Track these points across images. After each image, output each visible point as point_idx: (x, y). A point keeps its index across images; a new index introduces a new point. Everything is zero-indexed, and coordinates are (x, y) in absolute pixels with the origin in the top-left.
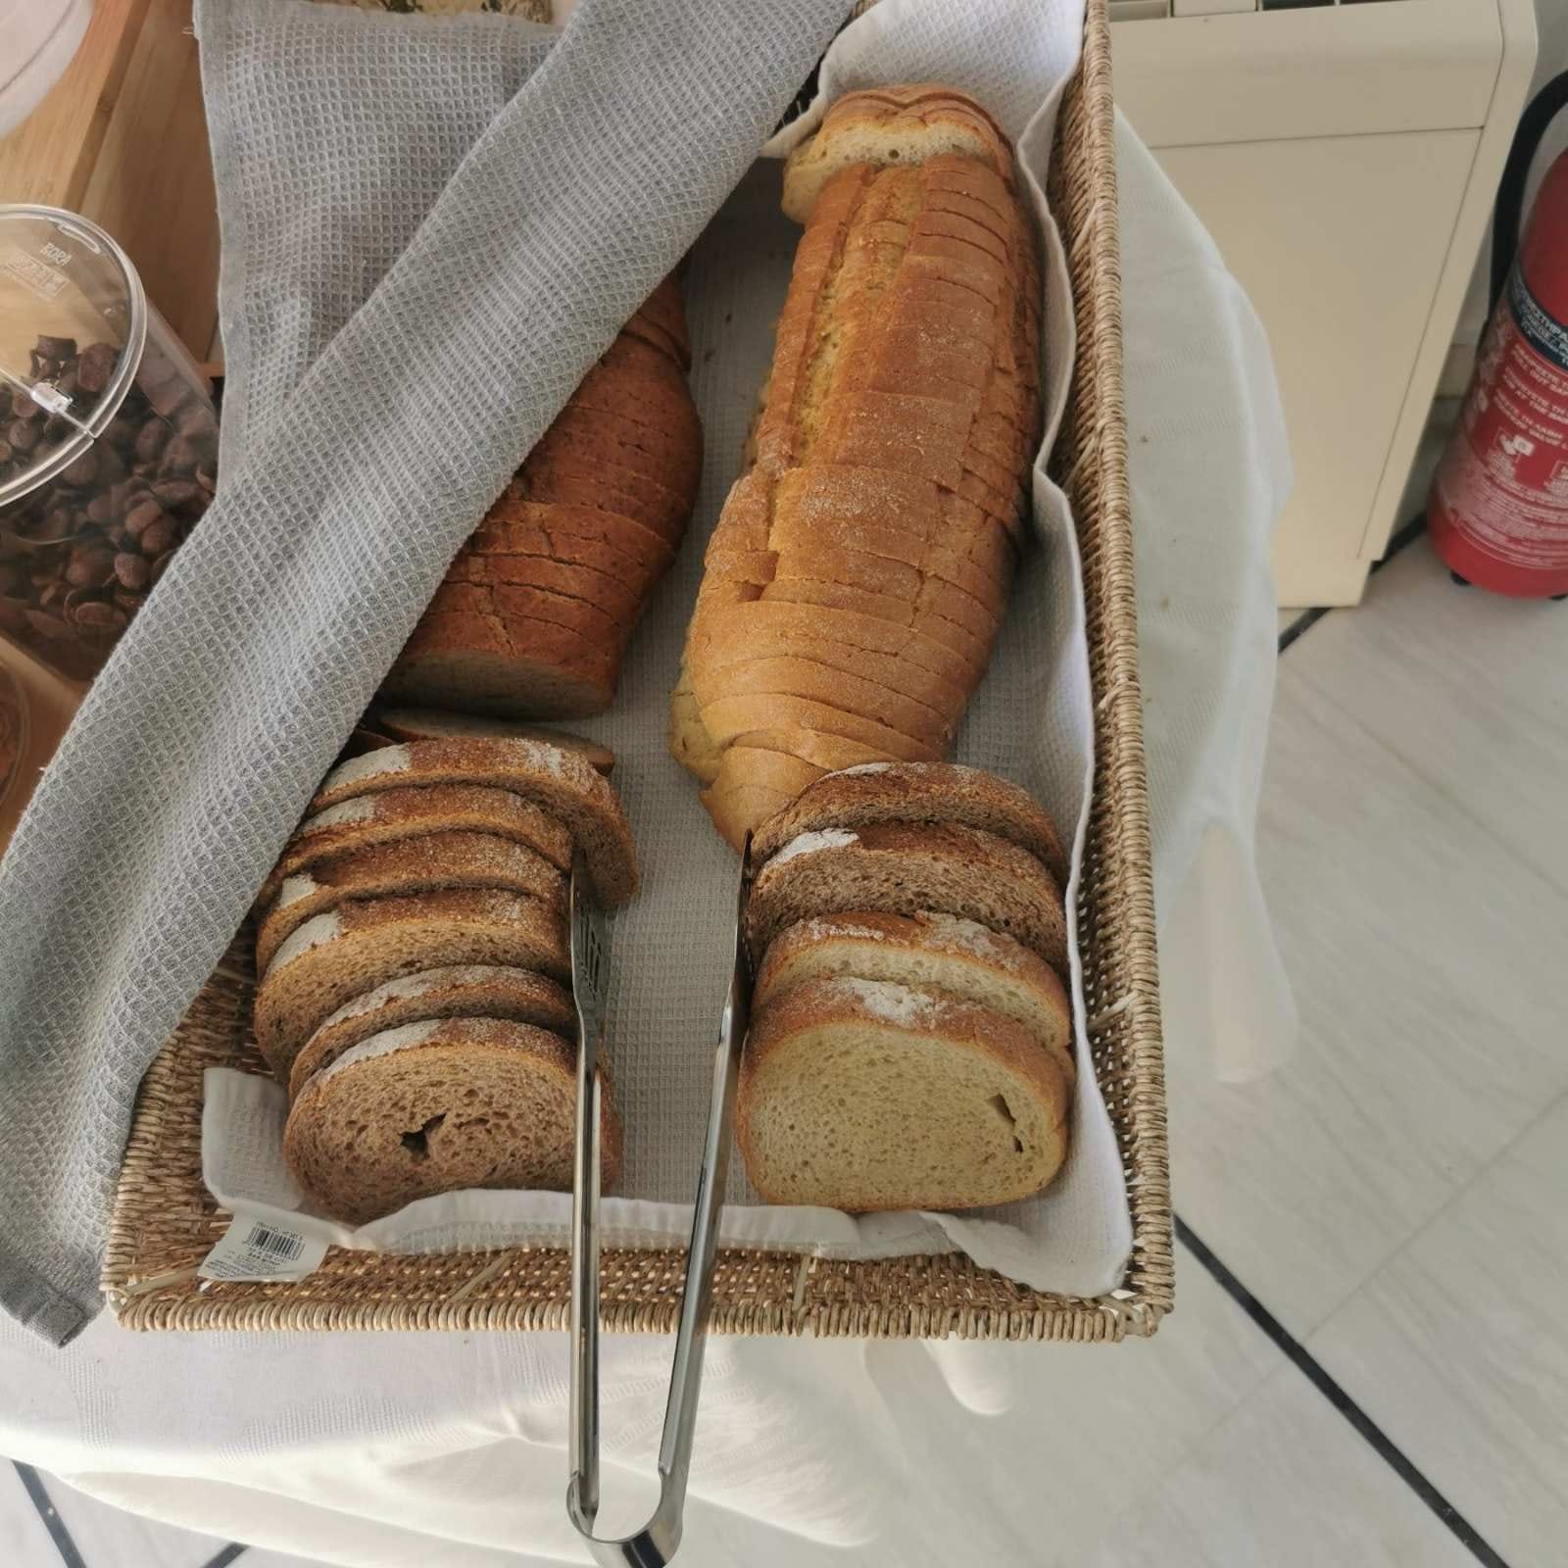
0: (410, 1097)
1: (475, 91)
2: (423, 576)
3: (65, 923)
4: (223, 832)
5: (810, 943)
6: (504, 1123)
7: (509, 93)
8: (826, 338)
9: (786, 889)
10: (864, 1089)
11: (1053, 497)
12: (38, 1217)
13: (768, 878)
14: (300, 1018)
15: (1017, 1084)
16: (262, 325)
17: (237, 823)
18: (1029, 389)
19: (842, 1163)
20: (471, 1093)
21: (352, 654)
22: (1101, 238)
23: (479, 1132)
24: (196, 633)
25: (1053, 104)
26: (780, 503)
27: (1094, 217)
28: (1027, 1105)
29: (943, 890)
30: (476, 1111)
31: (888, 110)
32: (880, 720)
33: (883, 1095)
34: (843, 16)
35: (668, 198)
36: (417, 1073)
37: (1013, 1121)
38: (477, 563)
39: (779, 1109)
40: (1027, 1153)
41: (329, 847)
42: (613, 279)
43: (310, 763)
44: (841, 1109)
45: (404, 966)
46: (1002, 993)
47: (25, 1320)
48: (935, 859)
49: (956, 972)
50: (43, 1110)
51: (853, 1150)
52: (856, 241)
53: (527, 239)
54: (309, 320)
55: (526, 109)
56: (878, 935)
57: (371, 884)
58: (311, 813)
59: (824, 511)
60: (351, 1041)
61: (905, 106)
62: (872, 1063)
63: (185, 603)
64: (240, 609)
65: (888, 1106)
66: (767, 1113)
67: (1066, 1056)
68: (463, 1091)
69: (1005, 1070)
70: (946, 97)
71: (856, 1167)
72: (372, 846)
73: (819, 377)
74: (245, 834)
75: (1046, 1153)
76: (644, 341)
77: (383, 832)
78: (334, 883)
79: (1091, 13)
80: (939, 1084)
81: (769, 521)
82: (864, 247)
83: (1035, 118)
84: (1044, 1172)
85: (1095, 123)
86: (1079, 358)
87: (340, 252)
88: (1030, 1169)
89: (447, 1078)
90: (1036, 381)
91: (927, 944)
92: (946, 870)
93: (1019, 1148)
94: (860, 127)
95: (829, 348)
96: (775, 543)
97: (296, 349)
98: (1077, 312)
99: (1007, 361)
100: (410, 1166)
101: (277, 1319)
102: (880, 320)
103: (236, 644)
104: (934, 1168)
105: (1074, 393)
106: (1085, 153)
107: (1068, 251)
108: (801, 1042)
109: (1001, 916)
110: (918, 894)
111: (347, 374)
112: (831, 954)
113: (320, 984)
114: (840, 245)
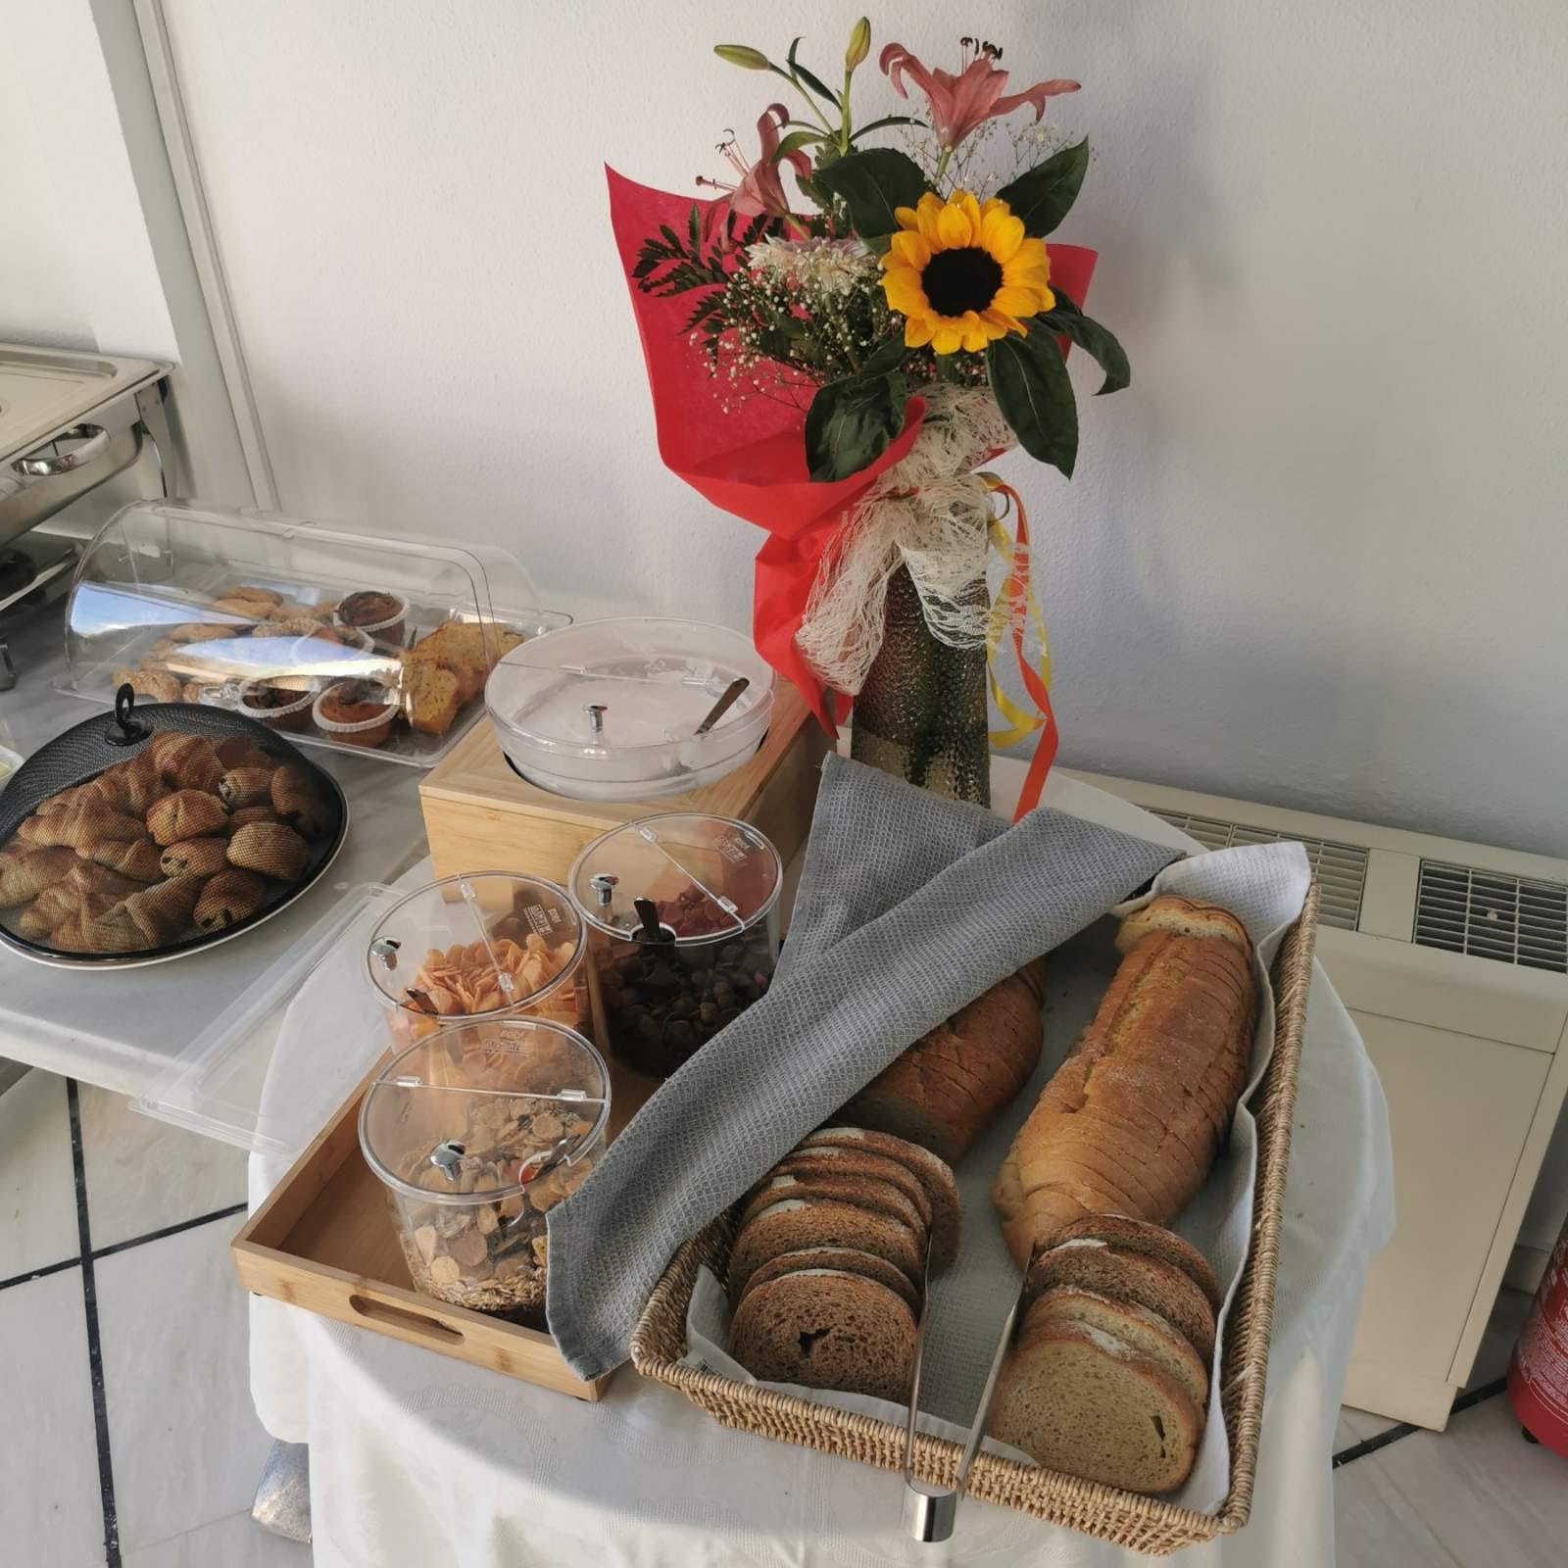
0: (818, 1308)
1: (962, 837)
2: (894, 1047)
3: (653, 1159)
4: (761, 1133)
5: (1066, 1296)
6: (862, 1345)
7: (979, 844)
8: (1134, 1005)
9: (1057, 1266)
10: (1078, 1391)
11: (1246, 1119)
12: (592, 1306)
13: (1048, 1256)
14: (760, 1255)
15: (1171, 1412)
16: (817, 913)
17: (769, 1132)
18: (1241, 1067)
19: (1052, 1438)
20: (852, 1318)
21: (850, 1071)
22: (1298, 998)
23: (846, 1345)
24: (759, 1040)
25: (1280, 933)
26: (1094, 1072)
27: (1295, 988)
28: (1175, 1426)
29: (1148, 1292)
30: (850, 1330)
31: (1190, 907)
32: (1129, 1196)
33: (1089, 1397)
34: (1172, 859)
35: (1061, 913)
36: (827, 1294)
37: (1162, 1435)
38: (917, 1056)
39: (1023, 1392)
40: (1167, 1459)
41: (808, 1166)
42: (1023, 941)
43: (812, 1117)
44: (1061, 1401)
45: (830, 1241)
46: (1171, 1359)
47: (570, 1359)
48: (1149, 1270)
49: (1147, 1337)
50: (613, 1251)
51: (1062, 1431)
52: (1159, 964)
53: (976, 911)
54: (845, 916)
55: (990, 852)
56: (1107, 1302)
57: (829, 1189)
58: (799, 1147)
59: (1119, 1080)
60: (792, 1268)
61: (1198, 909)
62: (1087, 1375)
63: (759, 1024)
64: (784, 1038)
65: (1090, 1405)
66: (1014, 1393)
67: (1201, 1410)
68: (849, 1314)
69: (1165, 1399)
70: (1222, 910)
71: (1061, 1443)
72: (830, 1172)
73: (1126, 1022)
74: (771, 1139)
75: (1180, 1462)
76: (1026, 982)
77: (841, 1166)
78: (806, 1184)
79: (1311, 893)
80: (1124, 1399)
81: (1086, 1080)
82: (1163, 968)
83: (1270, 936)
84: (1176, 1474)
85: (1304, 945)
86: (1273, 1057)
87: (869, 890)
88: (1168, 1471)
89: (843, 1304)
90: (1246, 1065)
91: (1133, 1315)
92: (1153, 1280)
93: (1163, 1455)
94: (1173, 911)
95: (1134, 1010)
96: (1088, 1090)
97: (835, 929)
98: (1277, 1034)
99: (1232, 1046)
100: (796, 1358)
101: (730, 1386)
102: (1167, 1002)
103: (777, 1053)
104: (1109, 1456)
105: (1268, 1073)
106: (1295, 960)
107: (1276, 1006)
108: (1048, 1350)
109: (1178, 1318)
110: (1133, 1291)
111: (868, 944)
112: (1077, 1306)
113: (780, 1237)
114: (1150, 964)
